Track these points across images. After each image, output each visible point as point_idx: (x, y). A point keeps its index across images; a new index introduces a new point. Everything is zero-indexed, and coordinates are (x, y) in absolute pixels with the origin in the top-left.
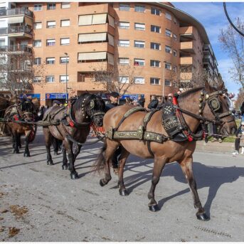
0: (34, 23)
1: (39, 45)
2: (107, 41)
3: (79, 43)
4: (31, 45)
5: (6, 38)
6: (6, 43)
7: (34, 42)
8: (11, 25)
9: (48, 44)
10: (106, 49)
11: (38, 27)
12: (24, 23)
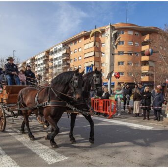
0: (70, 52)
1: (72, 61)
2: (94, 55)
3: (85, 58)
4: (69, 62)
5: (61, 60)
6: (61, 63)
7: (71, 60)
8: (63, 54)
9: (75, 60)
10: (93, 60)
11: (72, 53)
12: (66, 53)
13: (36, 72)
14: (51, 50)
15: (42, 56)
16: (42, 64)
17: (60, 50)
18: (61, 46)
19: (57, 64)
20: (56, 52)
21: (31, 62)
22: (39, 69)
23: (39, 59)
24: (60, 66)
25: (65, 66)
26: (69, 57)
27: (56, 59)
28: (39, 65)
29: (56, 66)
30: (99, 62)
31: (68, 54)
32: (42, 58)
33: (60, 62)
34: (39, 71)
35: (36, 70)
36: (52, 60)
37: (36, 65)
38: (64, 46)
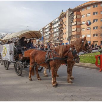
1: (64, 29)
2: (76, 24)
4: (62, 29)
5: (58, 28)
8: (59, 25)
10: (76, 27)
12: (60, 24)
13: (45, 36)
14: (52, 23)
15: (48, 26)
16: (48, 31)
17: (57, 22)
18: (58, 20)
19: (55, 31)
20: (55, 23)
21: (43, 31)
22: (47, 35)
23: (46, 28)
24: (57, 32)
25: (60, 32)
26: (62, 26)
27: (55, 28)
28: (46, 32)
29: (55, 32)
30: (80, 28)
31: (62, 24)
32: (48, 28)
33: (57, 29)
34: (47, 36)
35: (45, 35)
36: (53, 29)
37: (45, 32)
38: (59, 20)
